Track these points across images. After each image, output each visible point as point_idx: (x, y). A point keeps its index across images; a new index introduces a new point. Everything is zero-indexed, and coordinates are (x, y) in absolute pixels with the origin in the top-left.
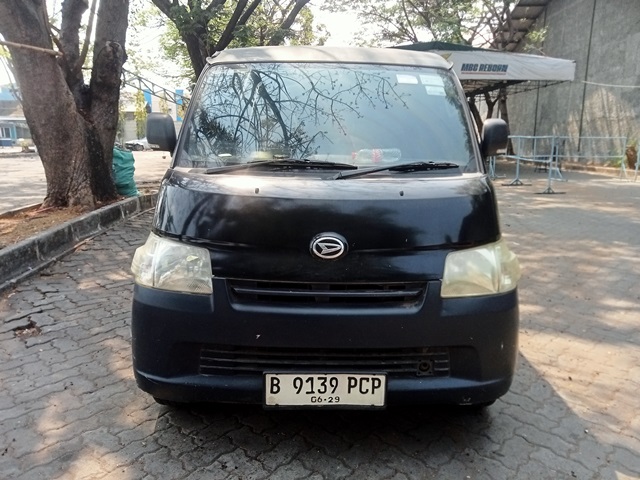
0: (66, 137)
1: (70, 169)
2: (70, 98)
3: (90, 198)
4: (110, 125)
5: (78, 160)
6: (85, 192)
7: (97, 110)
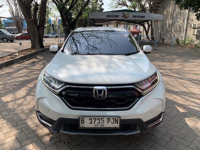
0: (35, 36)
1: (35, 42)
2: (36, 28)
3: (39, 47)
4: (43, 33)
5: (37, 40)
6: (38, 46)
7: (40, 30)
